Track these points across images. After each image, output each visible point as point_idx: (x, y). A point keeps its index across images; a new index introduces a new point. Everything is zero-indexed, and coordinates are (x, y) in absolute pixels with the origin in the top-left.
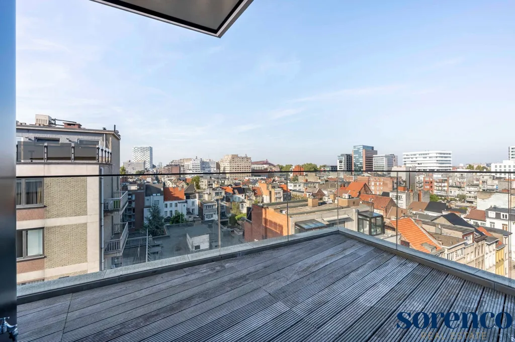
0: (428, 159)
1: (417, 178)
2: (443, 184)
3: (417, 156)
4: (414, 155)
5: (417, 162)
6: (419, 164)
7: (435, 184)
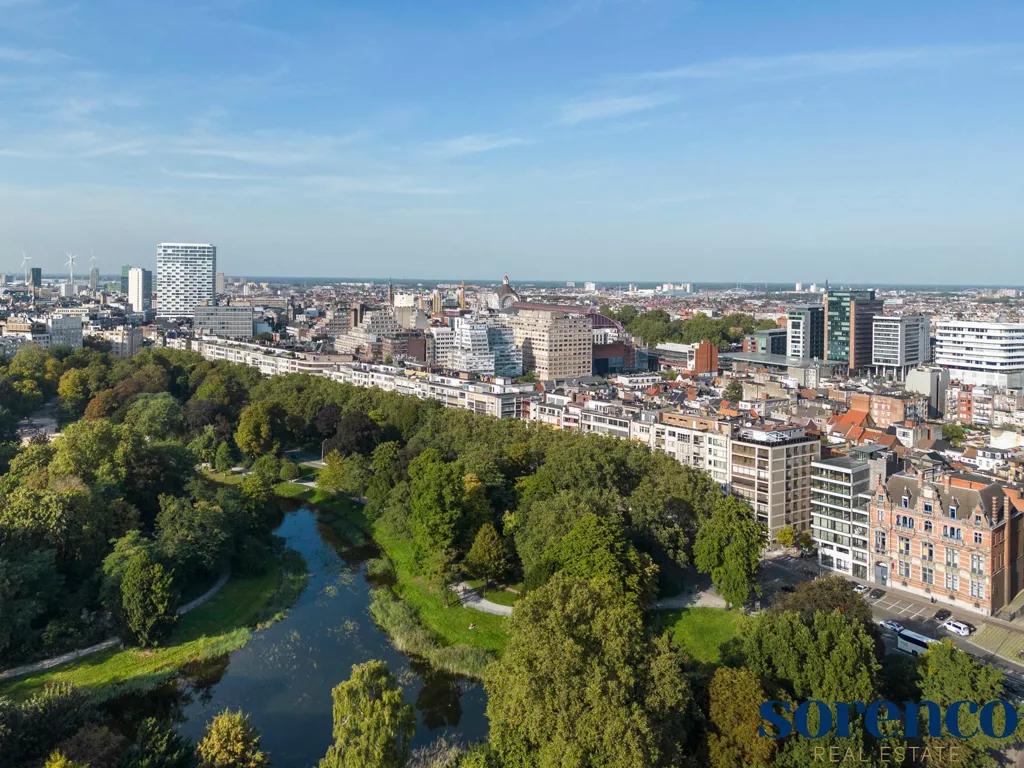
0: (985, 339)
1: (949, 393)
2: (986, 406)
3: (965, 332)
4: (959, 329)
5: (964, 345)
6: (968, 349)
7: (975, 404)
